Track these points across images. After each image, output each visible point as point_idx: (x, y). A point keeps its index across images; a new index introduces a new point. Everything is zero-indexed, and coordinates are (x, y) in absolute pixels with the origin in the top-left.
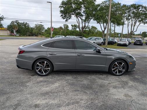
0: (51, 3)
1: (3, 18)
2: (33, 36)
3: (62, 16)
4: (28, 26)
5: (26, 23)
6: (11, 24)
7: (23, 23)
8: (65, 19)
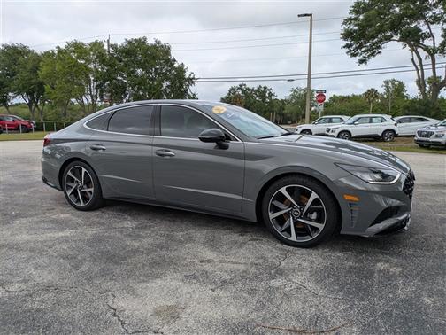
0: (311, 15)
1: (194, 78)
2: (287, 124)
3: (347, 46)
4: (271, 95)
5: (265, 88)
6: (229, 94)
7: (258, 89)
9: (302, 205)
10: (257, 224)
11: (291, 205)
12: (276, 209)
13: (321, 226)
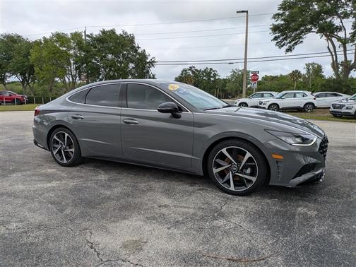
0: (247, 12)
1: (154, 62)
2: (228, 98)
3: (276, 38)
4: (215, 75)
5: (211, 69)
6: (182, 74)
7: (205, 70)
8: (286, 47)
9: (239, 162)
10: (204, 177)
11: (231, 162)
12: (218, 166)
13: (254, 179)
